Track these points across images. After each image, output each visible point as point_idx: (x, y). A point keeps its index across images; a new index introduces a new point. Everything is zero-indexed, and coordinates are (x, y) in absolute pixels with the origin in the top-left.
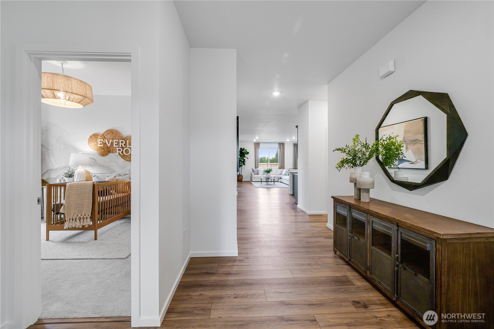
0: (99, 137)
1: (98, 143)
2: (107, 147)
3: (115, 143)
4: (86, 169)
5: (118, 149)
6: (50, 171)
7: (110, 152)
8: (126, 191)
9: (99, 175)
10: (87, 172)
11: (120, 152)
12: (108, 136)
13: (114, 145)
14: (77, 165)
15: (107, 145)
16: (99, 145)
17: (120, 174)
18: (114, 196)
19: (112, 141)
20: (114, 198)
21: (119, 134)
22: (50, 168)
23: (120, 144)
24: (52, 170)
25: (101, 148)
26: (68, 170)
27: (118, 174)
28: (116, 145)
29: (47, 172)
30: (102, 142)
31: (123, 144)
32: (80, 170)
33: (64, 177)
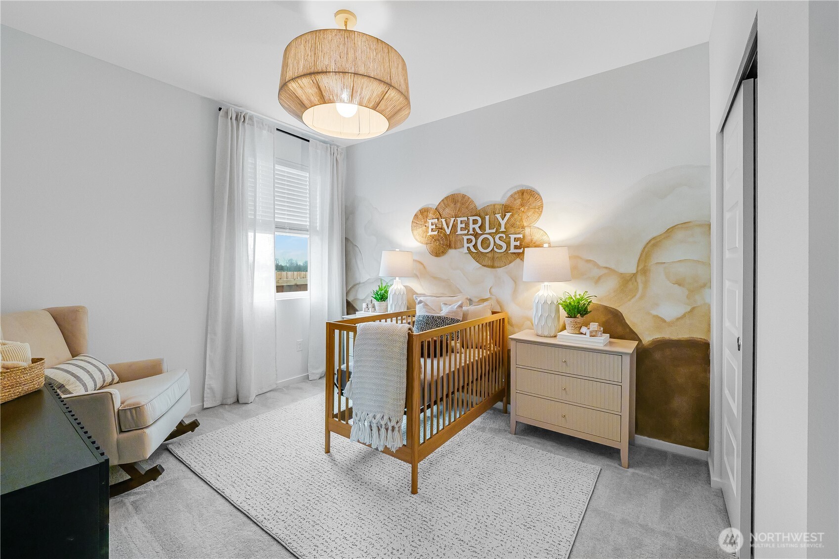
0: (430, 215)
1: (428, 227)
2: (445, 234)
3: (460, 226)
4: (405, 284)
5: (465, 238)
6: (357, 286)
7: (450, 246)
8: (485, 344)
9: (428, 300)
10: (410, 291)
11: (471, 245)
12: (447, 210)
13: (459, 229)
14: (393, 275)
15: (445, 231)
16: (430, 233)
17: (472, 299)
18: (458, 355)
19: (454, 221)
20: (458, 367)
21: (467, 204)
22: (357, 282)
23: (471, 226)
24: (361, 285)
25: (433, 238)
26: (379, 286)
27: (467, 299)
28: (462, 229)
29: (353, 287)
30: (436, 226)
31: (477, 226)
32: (397, 287)
33: (374, 300)
